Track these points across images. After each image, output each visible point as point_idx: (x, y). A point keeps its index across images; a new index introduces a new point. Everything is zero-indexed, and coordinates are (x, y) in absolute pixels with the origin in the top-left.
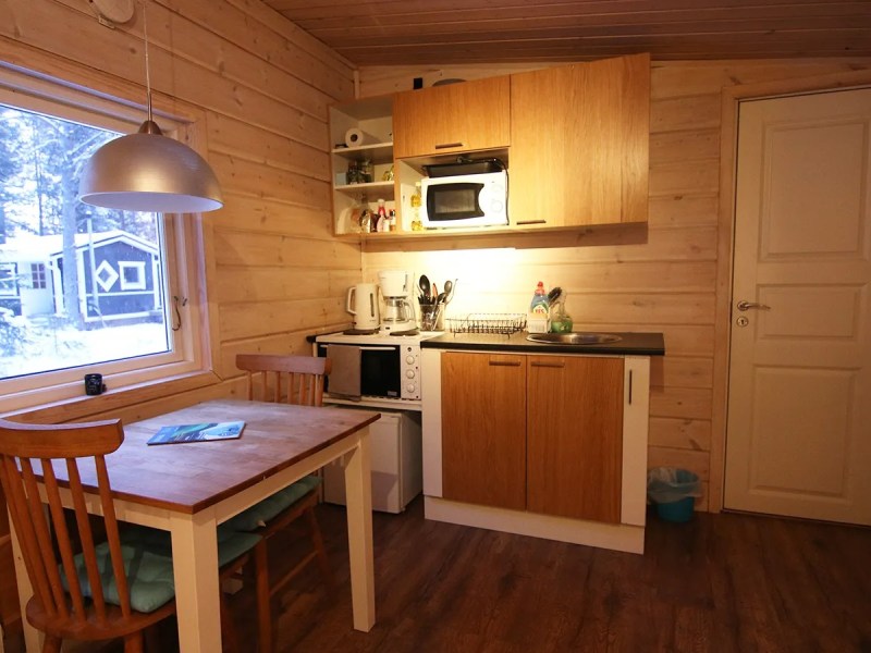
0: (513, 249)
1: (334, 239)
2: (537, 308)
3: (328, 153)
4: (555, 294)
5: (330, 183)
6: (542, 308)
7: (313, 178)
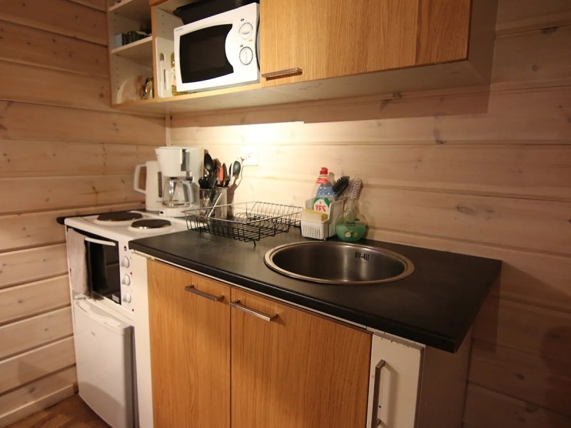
0: (301, 123)
1: (112, 110)
2: (318, 203)
3: (105, 13)
4: (341, 187)
5: (106, 47)
6: (324, 203)
7: (75, 38)
